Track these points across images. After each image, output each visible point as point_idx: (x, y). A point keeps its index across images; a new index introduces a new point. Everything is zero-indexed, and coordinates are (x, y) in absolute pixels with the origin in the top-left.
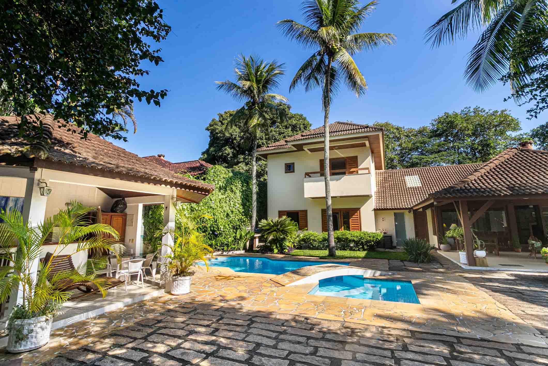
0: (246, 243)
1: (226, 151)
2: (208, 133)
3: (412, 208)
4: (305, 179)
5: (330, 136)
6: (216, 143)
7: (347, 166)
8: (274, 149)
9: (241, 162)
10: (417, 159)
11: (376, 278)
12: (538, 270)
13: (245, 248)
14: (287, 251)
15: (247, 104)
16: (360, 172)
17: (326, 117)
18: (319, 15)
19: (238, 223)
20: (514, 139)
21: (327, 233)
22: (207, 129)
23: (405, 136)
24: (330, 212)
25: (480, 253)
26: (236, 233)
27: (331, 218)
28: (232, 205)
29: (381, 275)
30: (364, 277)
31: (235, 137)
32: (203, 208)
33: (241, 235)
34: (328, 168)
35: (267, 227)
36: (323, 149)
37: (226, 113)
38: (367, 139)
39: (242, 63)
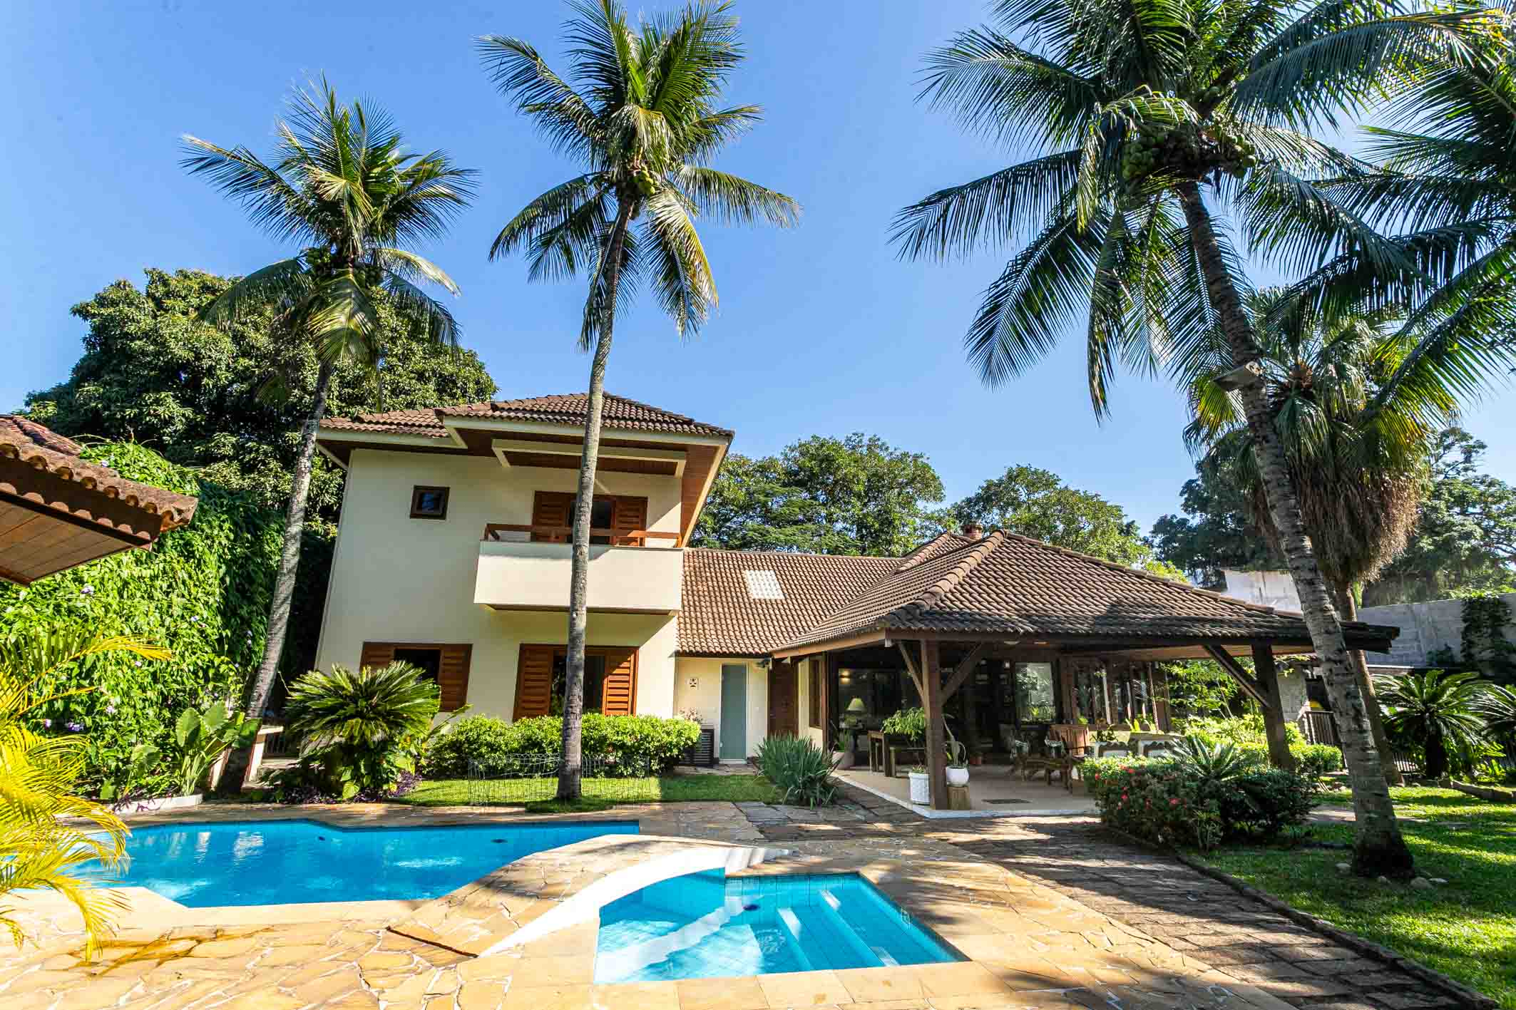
0: (211, 764)
1: (161, 410)
2: (86, 328)
3: (770, 654)
4: (485, 545)
5: (603, 427)
6: (116, 371)
7: (616, 524)
8: (387, 432)
9: (223, 458)
10: (755, 531)
11: (755, 873)
12: (1060, 811)
13: (202, 786)
14: (394, 788)
15: (313, 255)
16: (649, 542)
17: (598, 363)
18: (614, 77)
19: (189, 684)
20: (929, 518)
21: (558, 722)
22: (82, 312)
23: (728, 471)
24: (580, 655)
25: (958, 775)
26: (171, 723)
27: (581, 674)
28: (177, 611)
29: (766, 861)
30: (728, 872)
31: (211, 368)
32: (26, 610)
33: (196, 732)
34: (589, 516)
35: (329, 702)
36: (578, 463)
37: (186, 277)
38: (683, 453)
39: (321, 114)
